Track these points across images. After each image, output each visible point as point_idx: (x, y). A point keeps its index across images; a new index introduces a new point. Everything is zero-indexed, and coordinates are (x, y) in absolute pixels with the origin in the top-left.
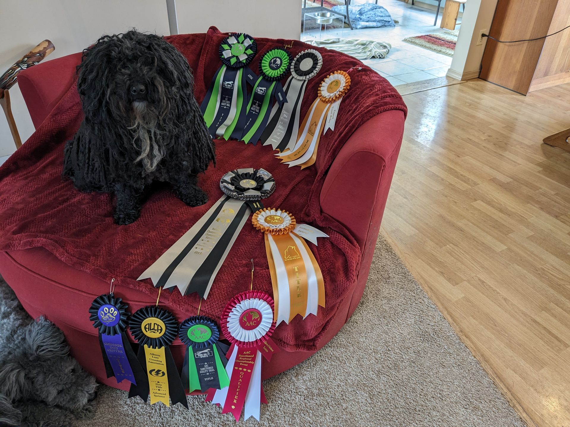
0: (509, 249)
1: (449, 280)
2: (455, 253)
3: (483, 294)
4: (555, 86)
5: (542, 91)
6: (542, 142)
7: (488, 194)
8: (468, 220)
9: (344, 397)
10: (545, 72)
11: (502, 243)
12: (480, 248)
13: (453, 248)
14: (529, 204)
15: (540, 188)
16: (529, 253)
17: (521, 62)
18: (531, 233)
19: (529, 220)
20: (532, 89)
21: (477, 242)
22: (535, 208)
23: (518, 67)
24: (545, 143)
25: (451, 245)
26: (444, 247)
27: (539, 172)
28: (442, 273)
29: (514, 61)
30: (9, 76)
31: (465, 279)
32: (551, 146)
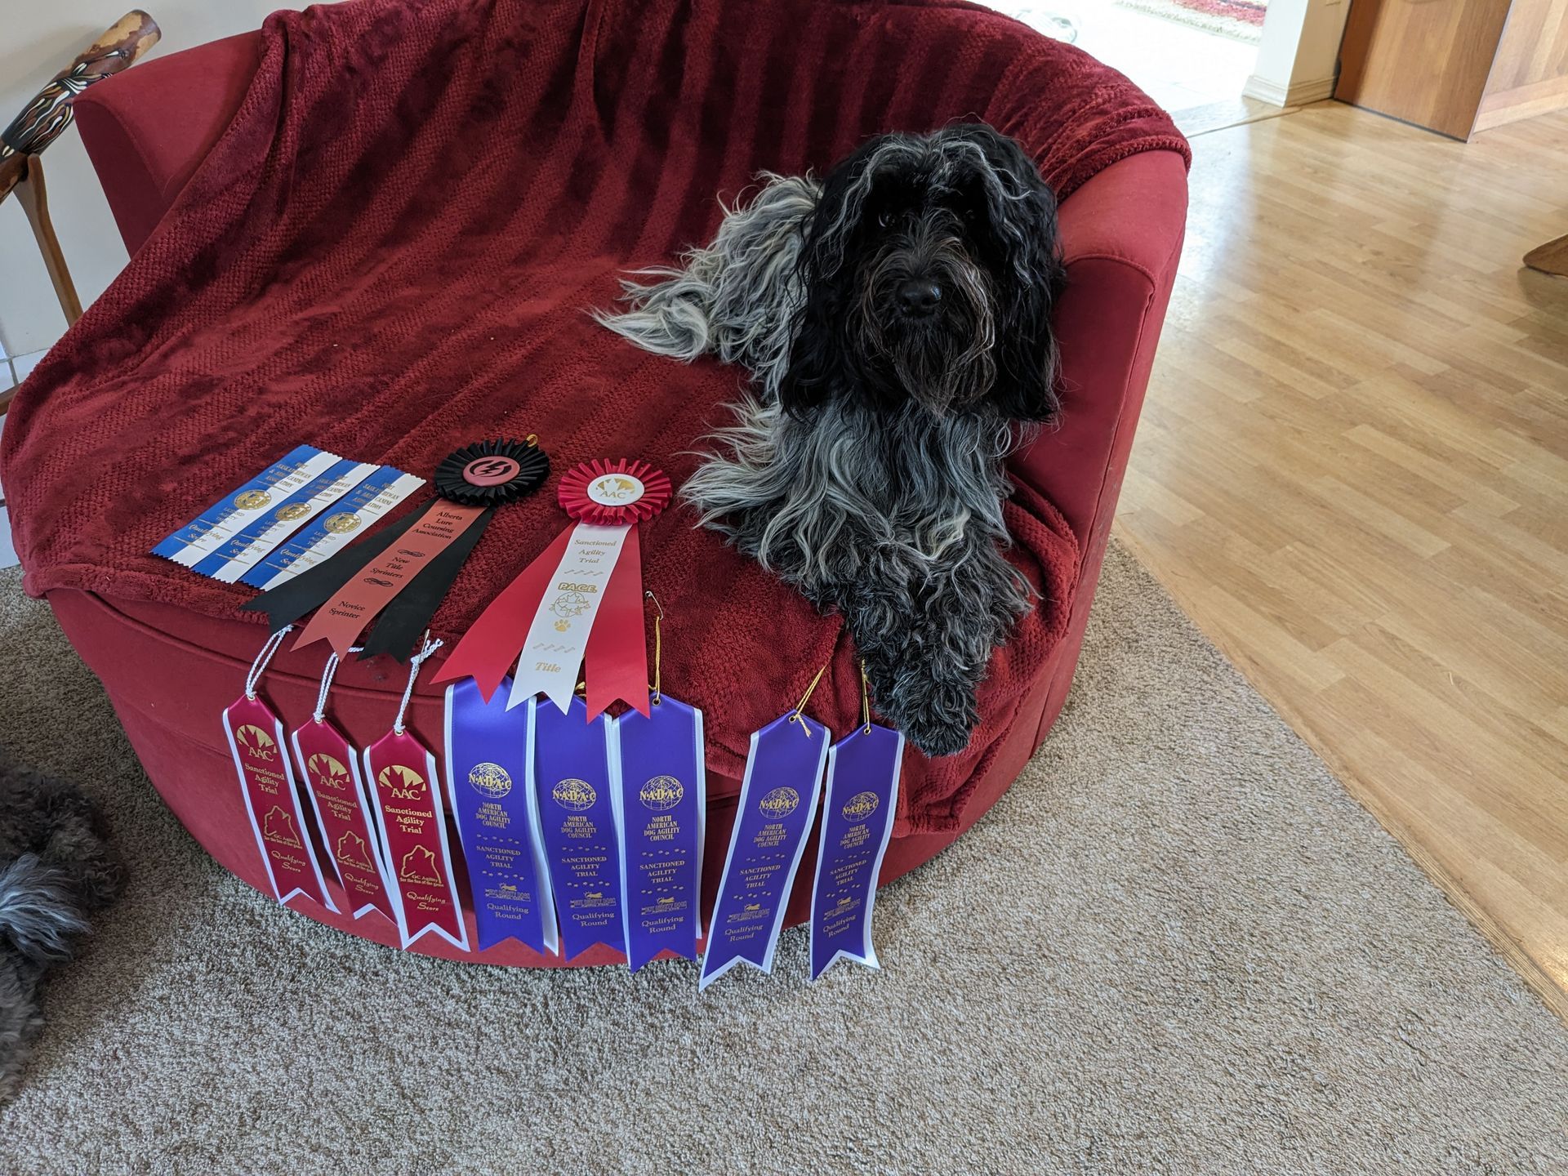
0: (1455, 548)
1: (1301, 635)
2: (1310, 565)
3: (1397, 669)
4: (1544, 115)
5: (1507, 127)
6: (1522, 264)
7: (1385, 407)
8: (1338, 477)
9: (1047, 953)
10: (1518, 74)
11: (1437, 534)
12: (1378, 550)
13: (1303, 553)
14: (1499, 430)
15: (1527, 386)
16: (1510, 557)
17: (1450, 48)
18: (1515, 506)
19: (1505, 471)
20: (1481, 123)
21: (1368, 534)
22: (1517, 439)
23: (1442, 62)
24: (1529, 267)
25: (1297, 544)
26: (1279, 552)
27: (1520, 343)
28: (1279, 619)
29: (1431, 44)
30: (37, 116)
31: (1343, 631)
32: (1547, 273)
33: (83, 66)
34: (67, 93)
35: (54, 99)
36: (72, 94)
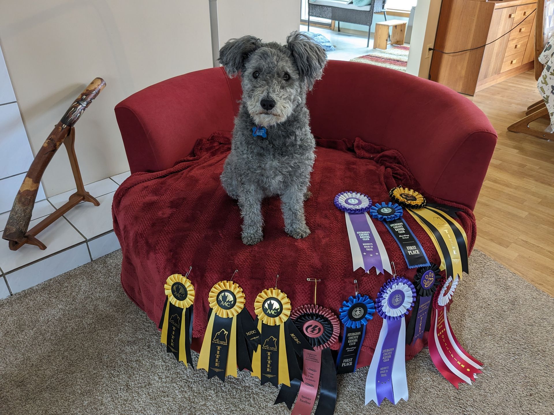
0: (530, 214)
1: (500, 244)
2: (492, 223)
3: (531, 250)
4: (492, 86)
5: (483, 90)
6: (507, 130)
7: (490, 175)
8: (487, 197)
9: (478, 347)
11: (523, 210)
12: (509, 217)
13: (488, 220)
14: (525, 179)
15: (527, 165)
16: (546, 215)
18: (540, 200)
19: (532, 190)
20: (477, 90)
21: (504, 212)
22: (531, 181)
24: (509, 131)
25: (485, 217)
26: (481, 220)
27: (517, 153)
28: (491, 240)
29: (459, 68)
31: (511, 241)
32: (515, 132)
33: (84, 97)
34: (81, 106)
35: (77, 108)
36: (83, 106)
